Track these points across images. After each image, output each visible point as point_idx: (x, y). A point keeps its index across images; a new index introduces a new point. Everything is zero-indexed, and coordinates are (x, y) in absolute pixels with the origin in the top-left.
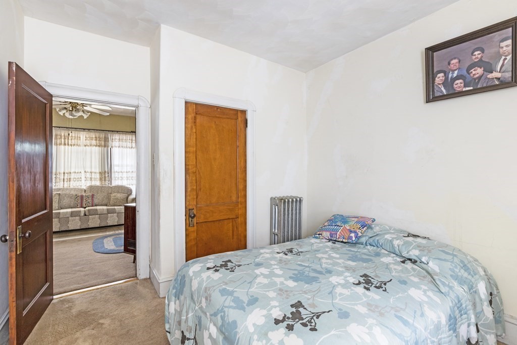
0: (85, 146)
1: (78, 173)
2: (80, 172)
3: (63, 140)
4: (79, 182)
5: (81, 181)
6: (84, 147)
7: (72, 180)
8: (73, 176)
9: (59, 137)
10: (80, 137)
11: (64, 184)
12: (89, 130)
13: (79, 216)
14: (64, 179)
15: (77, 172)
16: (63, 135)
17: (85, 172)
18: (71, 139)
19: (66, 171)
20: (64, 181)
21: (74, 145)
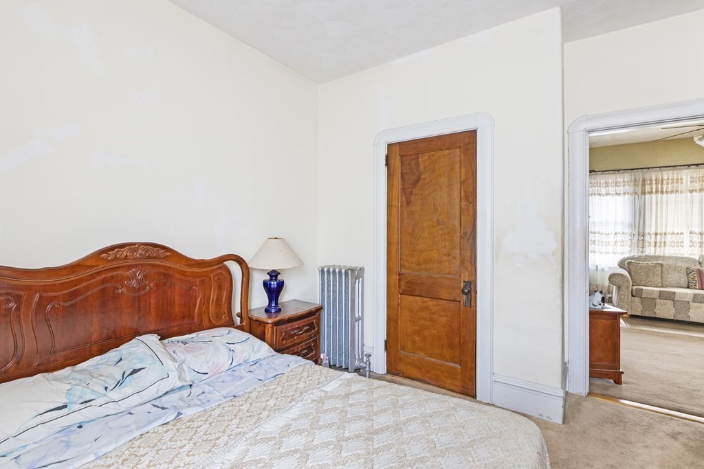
0: (691, 191)
1: (678, 234)
2: (682, 233)
3: (654, 187)
4: (680, 248)
5: (682, 246)
6: (689, 194)
7: (668, 244)
8: (669, 238)
9: (649, 182)
10: (681, 179)
11: (655, 251)
12: (697, 165)
13: (673, 300)
14: (656, 243)
15: (676, 232)
16: (654, 178)
17: (691, 233)
18: (668, 184)
19: (659, 231)
20: (655, 246)
21: (672, 192)
